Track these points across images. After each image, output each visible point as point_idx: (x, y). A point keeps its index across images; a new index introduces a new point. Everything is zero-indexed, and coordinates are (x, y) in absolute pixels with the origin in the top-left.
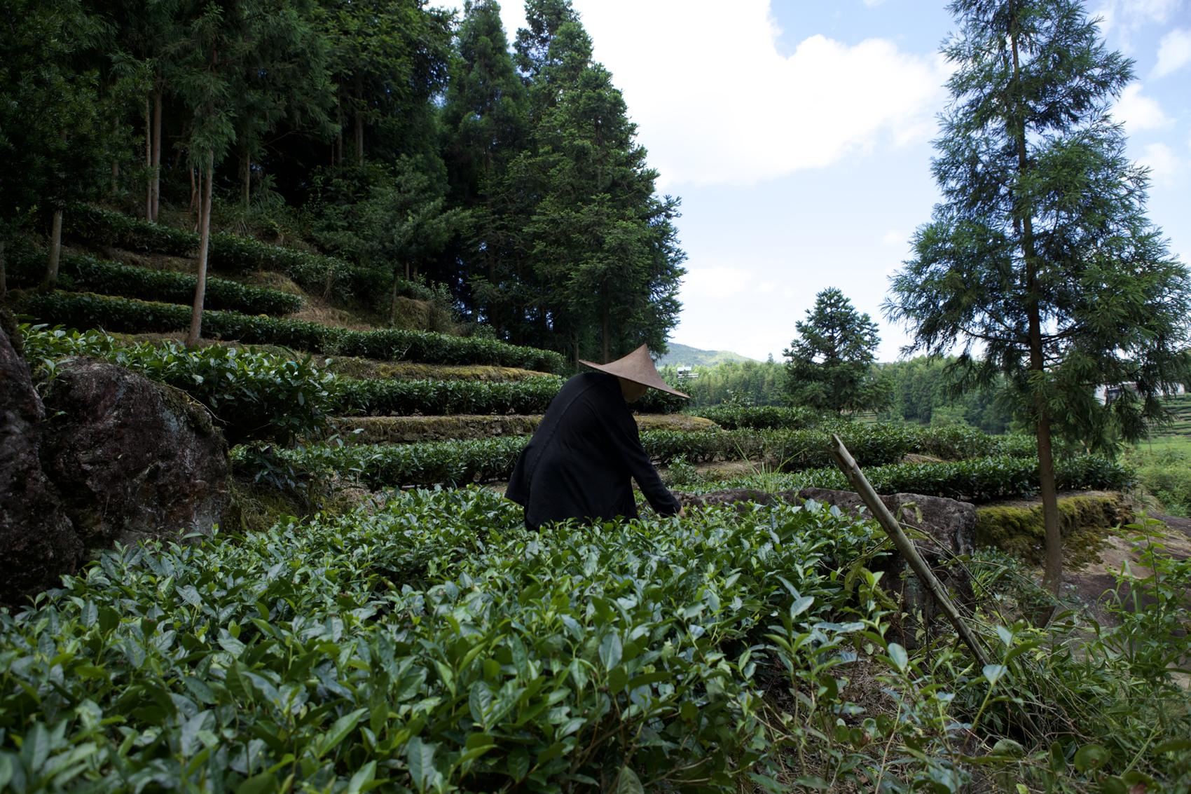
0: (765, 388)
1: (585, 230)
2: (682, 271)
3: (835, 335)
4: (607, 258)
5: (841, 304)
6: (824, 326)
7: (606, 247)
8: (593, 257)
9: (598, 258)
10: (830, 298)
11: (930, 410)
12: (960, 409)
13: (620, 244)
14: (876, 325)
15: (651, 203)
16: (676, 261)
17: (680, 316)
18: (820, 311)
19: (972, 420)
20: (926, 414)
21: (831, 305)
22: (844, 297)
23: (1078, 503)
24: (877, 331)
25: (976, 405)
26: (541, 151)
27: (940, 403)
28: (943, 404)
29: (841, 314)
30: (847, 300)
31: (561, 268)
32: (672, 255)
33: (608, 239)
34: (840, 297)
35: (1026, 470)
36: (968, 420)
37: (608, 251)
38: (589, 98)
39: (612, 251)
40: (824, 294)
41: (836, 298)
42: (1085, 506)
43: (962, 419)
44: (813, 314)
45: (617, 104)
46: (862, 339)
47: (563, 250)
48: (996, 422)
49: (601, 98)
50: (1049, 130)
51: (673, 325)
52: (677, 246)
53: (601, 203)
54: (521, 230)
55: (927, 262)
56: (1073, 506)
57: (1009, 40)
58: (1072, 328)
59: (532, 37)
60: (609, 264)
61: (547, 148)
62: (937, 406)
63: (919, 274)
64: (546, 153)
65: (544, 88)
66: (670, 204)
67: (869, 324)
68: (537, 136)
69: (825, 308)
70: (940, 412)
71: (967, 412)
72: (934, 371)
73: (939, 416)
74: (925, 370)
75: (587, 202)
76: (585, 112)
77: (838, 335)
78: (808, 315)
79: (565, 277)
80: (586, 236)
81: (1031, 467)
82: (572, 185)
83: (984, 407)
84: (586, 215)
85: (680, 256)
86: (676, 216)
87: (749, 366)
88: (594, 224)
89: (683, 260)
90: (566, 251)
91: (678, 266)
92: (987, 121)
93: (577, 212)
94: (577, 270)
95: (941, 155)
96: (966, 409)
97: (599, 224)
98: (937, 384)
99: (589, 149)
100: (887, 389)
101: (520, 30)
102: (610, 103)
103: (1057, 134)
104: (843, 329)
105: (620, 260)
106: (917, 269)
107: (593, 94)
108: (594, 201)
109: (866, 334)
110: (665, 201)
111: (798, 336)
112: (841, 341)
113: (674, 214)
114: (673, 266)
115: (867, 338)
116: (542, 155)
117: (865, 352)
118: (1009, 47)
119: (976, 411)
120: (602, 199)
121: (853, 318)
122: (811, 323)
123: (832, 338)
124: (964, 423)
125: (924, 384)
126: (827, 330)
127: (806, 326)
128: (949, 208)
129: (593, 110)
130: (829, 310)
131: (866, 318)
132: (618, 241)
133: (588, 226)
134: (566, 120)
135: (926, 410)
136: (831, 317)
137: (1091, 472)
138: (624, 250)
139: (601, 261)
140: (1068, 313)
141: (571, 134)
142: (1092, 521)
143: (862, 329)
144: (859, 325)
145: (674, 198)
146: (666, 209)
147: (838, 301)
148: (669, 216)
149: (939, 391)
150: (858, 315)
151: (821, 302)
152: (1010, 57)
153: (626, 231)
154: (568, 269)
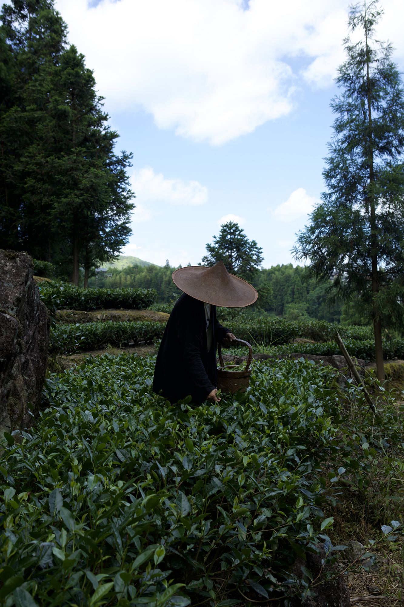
0: (163, 286)
1: (65, 172)
2: (132, 206)
3: (233, 254)
4: (82, 195)
5: (237, 233)
6: (226, 247)
7: (81, 186)
8: (71, 193)
9: (76, 195)
10: (230, 228)
11: (283, 305)
12: (304, 305)
13: (92, 186)
14: (261, 249)
15: (113, 156)
16: (128, 198)
17: (130, 238)
18: (223, 237)
19: (311, 313)
20: (280, 308)
21: (231, 234)
22: (240, 228)
23: (392, 367)
24: (261, 253)
25: (315, 302)
26: (28, 108)
27: (290, 300)
28: (292, 301)
29: (238, 239)
30: (242, 231)
31: (46, 200)
32: (125, 194)
33: (84, 181)
34: (237, 228)
35: (364, 348)
36: (309, 313)
37: (81, 190)
38: (69, 74)
39: (87, 190)
40: (226, 226)
41: (234, 228)
42: (395, 369)
43: (305, 313)
44: (218, 239)
45: (89, 80)
46: (251, 258)
47: (47, 186)
48: (328, 315)
49: (77, 75)
50: (386, 156)
51: (124, 244)
52: (128, 187)
53: (78, 154)
54: (12, 167)
55: (317, 226)
56: (389, 368)
57: (366, 102)
58: (393, 268)
59: (14, 13)
60: (83, 200)
61: (33, 106)
62: (288, 303)
63: (313, 233)
64: (32, 110)
65: (29, 58)
66: (126, 157)
67: (256, 248)
68: (25, 95)
69: (227, 235)
70: (290, 307)
71: (308, 308)
72: (287, 277)
73: (292, 311)
74: (280, 276)
75: (69, 153)
76: (65, 84)
77: (234, 254)
78: (215, 239)
79: (49, 206)
80: (66, 178)
81: (367, 346)
82: (54, 138)
83: (320, 304)
84: (66, 162)
85: (131, 195)
86: (129, 166)
87: (152, 269)
88: (72, 169)
89: (132, 198)
90: (49, 187)
91: (129, 202)
92: (353, 149)
93: (59, 159)
94: (59, 202)
95: (328, 167)
96: (308, 305)
97: (77, 169)
98: (288, 286)
99: (69, 113)
100: (267, 293)
101: (4, 5)
102: (84, 79)
103: (389, 158)
104: (238, 250)
105: (92, 197)
106: (312, 230)
107: (72, 71)
108: (73, 153)
109: (253, 255)
110: (122, 155)
111: (208, 254)
112: (237, 259)
113: (127, 164)
114: (125, 202)
115: (255, 257)
116: (28, 111)
117: (252, 267)
118: (366, 107)
119: (315, 307)
120: (80, 151)
121: (246, 243)
122: (217, 245)
123: (230, 256)
124: (306, 315)
125: (279, 286)
126: (227, 251)
127: (214, 248)
128: (330, 195)
129: (72, 83)
130: (229, 237)
131: (255, 243)
132: (91, 184)
133: (68, 170)
134: (51, 88)
135: (280, 305)
136: (231, 243)
137: (398, 349)
138: (95, 190)
139: (77, 196)
140: (391, 260)
141: (56, 100)
142: (399, 377)
143: (251, 251)
144: (249, 248)
145: (128, 153)
146: (123, 161)
147: (235, 231)
148: (125, 166)
149: (289, 292)
150: (249, 241)
151: (224, 231)
152: (366, 112)
153: (97, 176)
154: (51, 201)
